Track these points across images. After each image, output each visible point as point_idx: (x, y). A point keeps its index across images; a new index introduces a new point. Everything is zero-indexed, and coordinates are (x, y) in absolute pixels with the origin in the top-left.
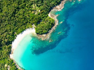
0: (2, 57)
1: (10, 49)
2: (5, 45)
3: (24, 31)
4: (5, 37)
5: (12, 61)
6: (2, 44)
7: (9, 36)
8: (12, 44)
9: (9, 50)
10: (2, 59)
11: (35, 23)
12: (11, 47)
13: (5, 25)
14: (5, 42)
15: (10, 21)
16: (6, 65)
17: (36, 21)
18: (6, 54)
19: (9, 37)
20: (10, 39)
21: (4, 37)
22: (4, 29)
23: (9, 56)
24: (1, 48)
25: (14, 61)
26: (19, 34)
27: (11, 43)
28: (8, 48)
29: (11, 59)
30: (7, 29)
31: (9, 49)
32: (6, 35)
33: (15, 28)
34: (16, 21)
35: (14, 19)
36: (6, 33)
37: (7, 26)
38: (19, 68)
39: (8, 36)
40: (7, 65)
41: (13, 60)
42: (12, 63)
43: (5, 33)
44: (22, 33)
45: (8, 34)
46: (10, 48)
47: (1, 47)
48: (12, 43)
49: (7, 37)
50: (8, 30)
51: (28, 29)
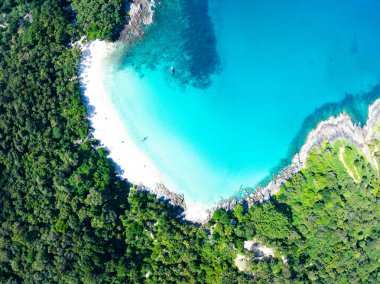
0: (186, 273)
1: (152, 201)
2: (121, 217)
3: (86, 94)
4: (73, 194)
5: (225, 215)
6: (109, 233)
7: (76, 176)
8: (130, 180)
9: (155, 210)
10: (195, 275)
11: (65, 26)
12: (146, 193)
13: (20, 174)
14: (99, 207)
15: (10, 141)
16: (241, 262)
17: (60, 22)
18: (178, 237)
19: (83, 177)
20: (96, 175)
21: (73, 204)
22: (32, 189)
23: (189, 223)
24: (133, 254)
25: (224, 206)
26: (88, 122)
27: (125, 185)
28: (144, 207)
29: (212, 222)
30: (44, 174)
31: (151, 209)
32: (69, 186)
33: (52, 132)
34: (23, 113)
35: (11, 120)
36: (56, 184)
37: (27, 170)
38: (269, 187)
39: (75, 180)
40: (240, 256)
41: (220, 211)
42: (236, 219)
43: (54, 191)
44: (92, 108)
45: (67, 175)
46: (144, 197)
47: (128, 251)
48: (123, 177)
49: (80, 190)
50: (48, 172)
51: (82, 75)
